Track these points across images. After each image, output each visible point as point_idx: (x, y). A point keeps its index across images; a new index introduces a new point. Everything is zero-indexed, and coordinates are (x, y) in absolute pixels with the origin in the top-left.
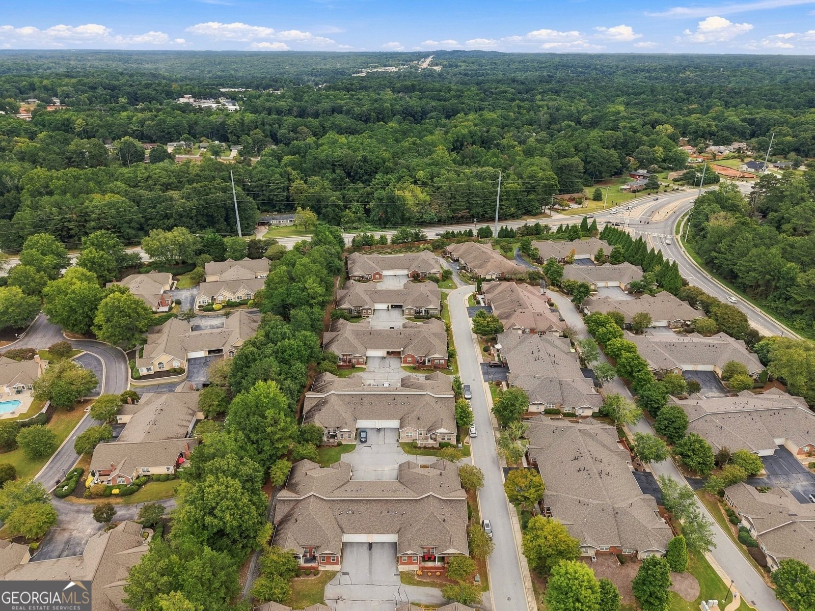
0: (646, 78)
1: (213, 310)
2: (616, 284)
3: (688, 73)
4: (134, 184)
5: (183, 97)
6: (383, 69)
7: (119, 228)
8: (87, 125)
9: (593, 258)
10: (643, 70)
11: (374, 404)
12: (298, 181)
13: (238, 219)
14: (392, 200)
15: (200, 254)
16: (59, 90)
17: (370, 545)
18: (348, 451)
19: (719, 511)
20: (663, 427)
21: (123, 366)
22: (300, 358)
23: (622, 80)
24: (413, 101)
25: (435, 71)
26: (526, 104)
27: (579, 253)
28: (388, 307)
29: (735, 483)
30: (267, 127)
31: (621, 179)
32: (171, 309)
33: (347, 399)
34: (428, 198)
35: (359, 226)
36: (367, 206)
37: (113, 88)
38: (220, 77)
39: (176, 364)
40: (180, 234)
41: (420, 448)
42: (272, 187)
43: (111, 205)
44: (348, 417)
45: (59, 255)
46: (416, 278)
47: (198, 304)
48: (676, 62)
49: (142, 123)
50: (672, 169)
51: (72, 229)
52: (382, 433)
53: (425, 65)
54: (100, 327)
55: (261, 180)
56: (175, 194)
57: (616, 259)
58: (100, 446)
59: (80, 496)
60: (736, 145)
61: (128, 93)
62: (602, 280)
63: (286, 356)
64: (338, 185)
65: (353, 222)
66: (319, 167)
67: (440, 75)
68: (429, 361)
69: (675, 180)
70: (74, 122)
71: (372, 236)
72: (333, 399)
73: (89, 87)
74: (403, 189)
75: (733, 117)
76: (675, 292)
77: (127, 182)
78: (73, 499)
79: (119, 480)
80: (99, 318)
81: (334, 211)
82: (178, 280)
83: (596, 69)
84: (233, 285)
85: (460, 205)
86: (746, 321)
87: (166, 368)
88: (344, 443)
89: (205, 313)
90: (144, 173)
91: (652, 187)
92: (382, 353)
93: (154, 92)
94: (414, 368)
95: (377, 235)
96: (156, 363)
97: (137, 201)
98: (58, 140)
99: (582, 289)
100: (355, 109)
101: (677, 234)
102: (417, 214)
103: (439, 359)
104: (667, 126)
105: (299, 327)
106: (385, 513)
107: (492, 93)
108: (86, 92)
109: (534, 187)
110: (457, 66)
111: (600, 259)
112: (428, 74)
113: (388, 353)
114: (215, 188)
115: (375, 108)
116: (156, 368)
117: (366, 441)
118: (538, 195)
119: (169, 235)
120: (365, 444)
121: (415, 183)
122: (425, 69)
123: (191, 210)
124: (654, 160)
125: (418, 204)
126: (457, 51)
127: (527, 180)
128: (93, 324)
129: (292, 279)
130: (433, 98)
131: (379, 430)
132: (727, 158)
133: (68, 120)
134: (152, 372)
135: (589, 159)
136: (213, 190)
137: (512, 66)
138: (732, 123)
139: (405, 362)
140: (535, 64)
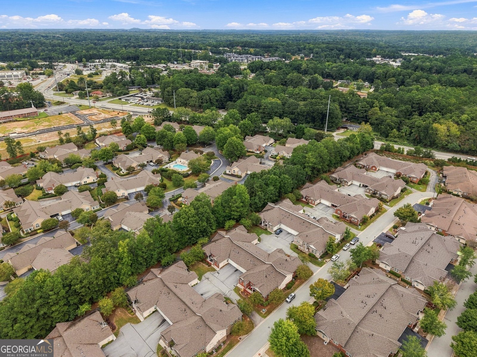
5: (376, 57)
7: (270, 115)
11: (293, 220)
12: (376, 108)
13: (327, 121)
14: (427, 129)
17: (237, 270)
18: (267, 234)
28: (360, 185)
32: (261, 153)
33: (283, 213)
35: (398, 141)
39: (240, 173)
41: (299, 250)
44: (277, 220)
46: (398, 176)
47: (271, 154)
49: (332, 69)
52: (289, 235)
56: (302, 103)
58: (188, 189)
59: (175, 203)
65: (395, 137)
68: (348, 217)
71: (393, 147)
72: (276, 209)
78: (172, 203)
81: (386, 128)
82: (275, 143)
87: (236, 174)
88: (269, 230)
89: (271, 159)
92: (328, 204)
94: (338, 218)
95: (396, 147)
96: (233, 170)
97: (284, 104)
103: (355, 218)
106: (249, 260)
113: (332, 205)
114: (322, 103)
116: (232, 172)
117: (278, 234)
119: (279, 120)
120: (277, 235)
131: (289, 233)
134: (230, 173)
136: (320, 104)
139: (336, 213)
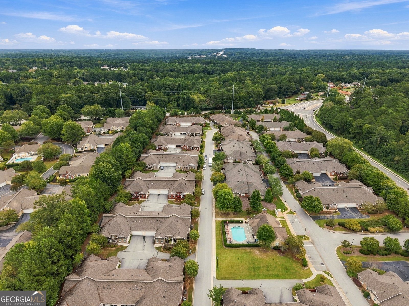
0: (325, 59)
1: (108, 134)
2: (279, 129)
3: (346, 57)
4: (79, 91)
5: (103, 66)
6: (199, 56)
8: (59, 75)
9: (272, 121)
10: (325, 56)
11: (167, 158)
12: (149, 92)
13: (122, 105)
14: (189, 99)
15: (105, 115)
16: (47, 63)
17: (159, 194)
18: (156, 172)
19: (293, 190)
20: (276, 164)
21: (72, 150)
22: (140, 142)
23: (313, 60)
24: (209, 67)
25: (224, 57)
26: (263, 69)
27: (266, 119)
28: (180, 134)
29: (299, 180)
30: (139, 76)
31: (296, 96)
32: (92, 133)
33: (157, 156)
34: (205, 98)
36: (178, 103)
37: (71, 62)
38: (121, 59)
39: (93, 148)
40: (97, 107)
41: (183, 171)
42: (138, 94)
43: (69, 97)
44: (157, 161)
45: (48, 114)
46: (194, 124)
47: (103, 132)
48: (343, 53)
49: (83, 74)
50: (320, 92)
51: (53, 107)
52: (169, 168)
53: (220, 55)
54: (63, 135)
55: (133, 91)
56: (96, 95)
57: (281, 120)
58: (63, 167)
59: (55, 182)
60: (354, 83)
61: (78, 64)
62: (273, 127)
63: (134, 140)
64: (167, 94)
66: (159, 88)
67: (226, 58)
68: (192, 148)
69: (320, 96)
70: (53, 74)
72: (151, 155)
73: (60, 62)
74: (194, 95)
75: (356, 72)
76: (302, 130)
77: (76, 90)
78: (52, 183)
79: (69, 177)
80: (63, 131)
81: (164, 104)
82: (95, 125)
83: (302, 56)
84: (117, 125)
85: (218, 102)
86: (326, 137)
87: (89, 149)
88: (155, 169)
89: (105, 135)
90: (83, 87)
91: (309, 98)
92: (174, 146)
93: (90, 64)
94: (186, 151)
96: (85, 147)
97: (80, 97)
98: (46, 79)
99: (261, 127)
100: (181, 70)
101: (314, 114)
102: (200, 105)
103: (196, 147)
104: (322, 75)
105: (140, 132)
106: (165, 184)
107: (248, 65)
108: (59, 64)
109: (252, 95)
110: (235, 55)
111: (275, 120)
112: (221, 58)
113: (177, 146)
114: (113, 92)
115: (191, 70)
116: (84, 149)
117: (163, 169)
118: (254, 98)
119: (92, 107)
120: (162, 171)
121: (200, 93)
122: (219, 56)
123: (102, 101)
124: (312, 88)
125: (200, 101)
126: (236, 49)
127: (250, 93)
128: (61, 134)
129: (139, 118)
130: (219, 67)
132: (349, 88)
133: (51, 73)
134: (83, 150)
135: (281, 87)
136: (112, 93)
137: (261, 55)
138: (354, 74)
140: (273, 54)
